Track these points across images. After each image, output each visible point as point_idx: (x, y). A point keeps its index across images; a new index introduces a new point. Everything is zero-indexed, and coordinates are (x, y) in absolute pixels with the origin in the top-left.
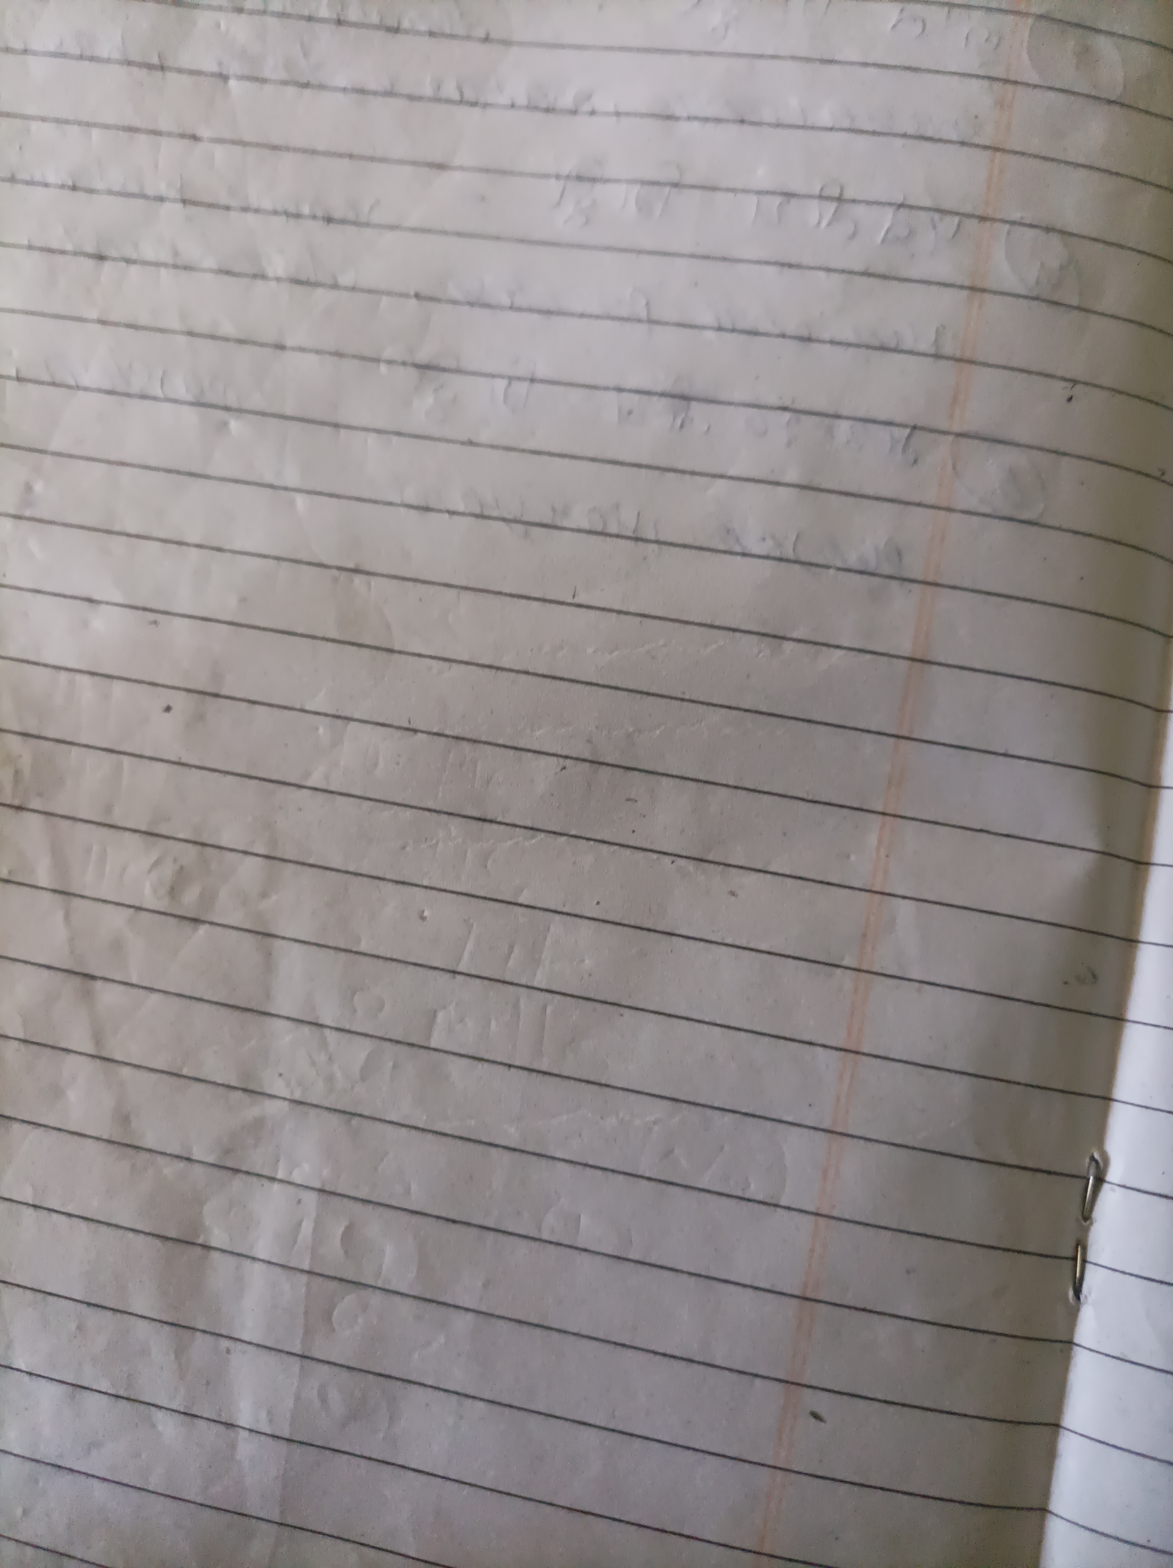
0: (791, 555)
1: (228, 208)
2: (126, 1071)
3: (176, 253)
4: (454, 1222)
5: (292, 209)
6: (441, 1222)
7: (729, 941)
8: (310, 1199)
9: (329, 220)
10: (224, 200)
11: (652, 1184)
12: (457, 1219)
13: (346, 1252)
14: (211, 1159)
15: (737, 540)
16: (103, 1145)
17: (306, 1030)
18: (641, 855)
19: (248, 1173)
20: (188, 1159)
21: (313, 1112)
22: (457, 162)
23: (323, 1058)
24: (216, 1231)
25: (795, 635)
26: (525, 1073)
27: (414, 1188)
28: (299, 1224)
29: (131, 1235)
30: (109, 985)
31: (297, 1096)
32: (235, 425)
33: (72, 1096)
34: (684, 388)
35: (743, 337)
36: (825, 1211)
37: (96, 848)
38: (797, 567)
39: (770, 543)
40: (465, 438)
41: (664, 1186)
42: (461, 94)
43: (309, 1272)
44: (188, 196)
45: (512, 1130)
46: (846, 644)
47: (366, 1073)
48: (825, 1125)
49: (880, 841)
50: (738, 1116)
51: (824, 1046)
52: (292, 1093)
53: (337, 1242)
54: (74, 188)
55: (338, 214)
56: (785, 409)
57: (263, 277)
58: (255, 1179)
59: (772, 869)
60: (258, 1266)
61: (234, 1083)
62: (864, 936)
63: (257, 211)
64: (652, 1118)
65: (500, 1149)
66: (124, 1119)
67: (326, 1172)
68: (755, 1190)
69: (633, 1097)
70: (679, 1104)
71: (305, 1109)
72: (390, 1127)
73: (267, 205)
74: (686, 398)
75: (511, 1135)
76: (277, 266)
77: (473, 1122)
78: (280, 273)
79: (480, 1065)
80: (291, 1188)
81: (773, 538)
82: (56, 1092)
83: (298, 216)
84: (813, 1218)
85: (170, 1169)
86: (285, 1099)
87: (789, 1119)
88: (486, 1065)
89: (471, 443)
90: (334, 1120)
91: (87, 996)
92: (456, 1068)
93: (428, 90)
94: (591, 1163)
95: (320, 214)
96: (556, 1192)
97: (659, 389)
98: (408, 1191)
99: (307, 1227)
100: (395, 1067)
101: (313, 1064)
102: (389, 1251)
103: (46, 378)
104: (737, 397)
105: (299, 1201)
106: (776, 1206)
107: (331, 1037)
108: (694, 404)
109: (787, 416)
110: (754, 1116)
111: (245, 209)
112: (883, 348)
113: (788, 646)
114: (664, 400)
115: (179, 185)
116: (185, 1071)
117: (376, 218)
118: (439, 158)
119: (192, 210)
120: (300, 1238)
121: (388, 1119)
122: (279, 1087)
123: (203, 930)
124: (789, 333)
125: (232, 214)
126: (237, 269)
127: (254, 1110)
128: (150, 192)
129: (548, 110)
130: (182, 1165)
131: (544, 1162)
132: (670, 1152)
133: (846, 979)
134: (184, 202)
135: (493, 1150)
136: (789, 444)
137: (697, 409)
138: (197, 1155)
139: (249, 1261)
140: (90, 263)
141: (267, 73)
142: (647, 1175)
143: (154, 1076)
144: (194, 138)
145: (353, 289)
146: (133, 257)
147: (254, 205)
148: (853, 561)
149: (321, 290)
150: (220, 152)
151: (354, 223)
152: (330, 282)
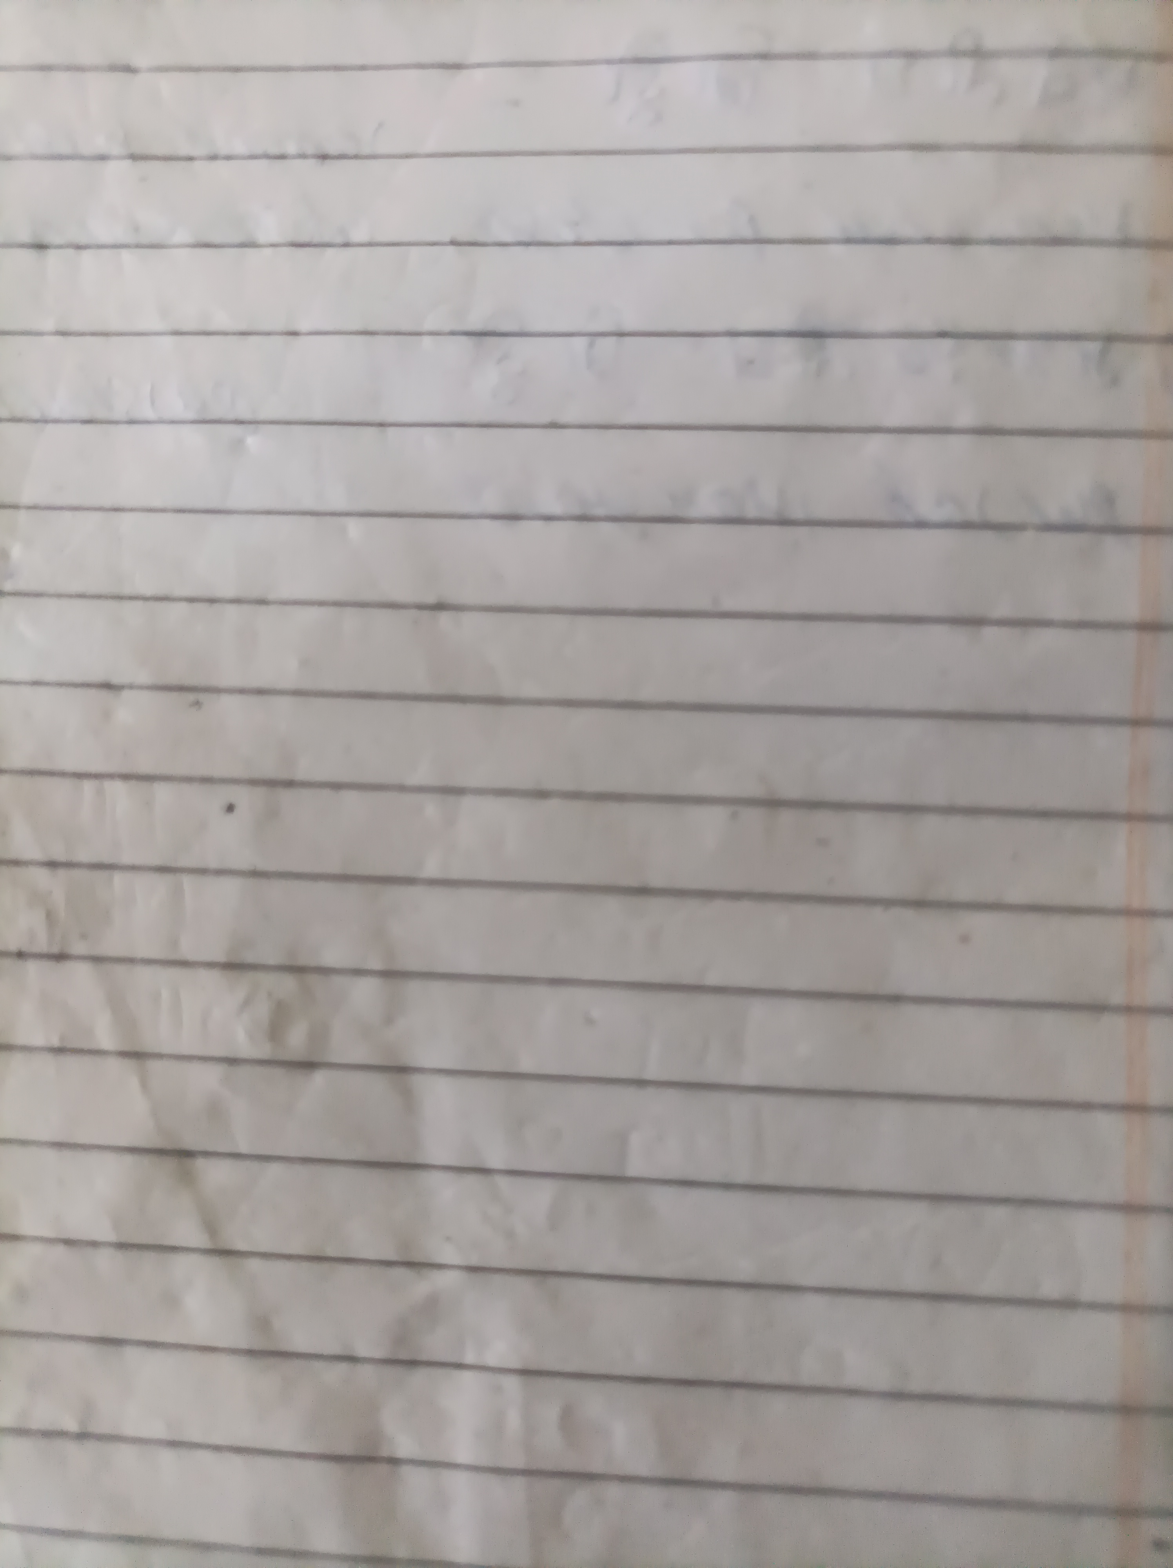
0: (976, 518)
1: (190, 159)
2: (254, 1265)
3: (136, 229)
4: (693, 1383)
5: (274, 150)
8: (512, 1384)
9: (324, 157)
10: (184, 149)
11: (923, 1303)
12: (693, 1379)
13: (567, 1440)
14: (379, 1354)
15: (909, 508)
16: (245, 1356)
17: (471, 1180)
19: (428, 1362)
20: (353, 1358)
22: (473, 60)
23: (497, 1211)
24: (400, 1440)
25: (996, 615)
26: (747, 1193)
27: (637, 1349)
28: (503, 1414)
30: (215, 1161)
31: (474, 1261)
32: (253, 441)
33: (192, 1303)
34: (814, 322)
35: (879, 248)
37: (165, 994)
39: (948, 506)
40: (545, 419)
41: (936, 1304)
43: (525, 1472)
44: (135, 150)
45: (743, 1265)
46: (1060, 619)
47: (553, 1223)
48: (1120, 1201)
49: (1130, 853)
50: (1013, 1205)
51: (1104, 1107)
52: (466, 1258)
53: (553, 1429)
55: (332, 150)
56: (945, 335)
57: (254, 245)
58: (438, 1368)
59: (1006, 902)
60: (460, 1470)
61: (392, 1259)
62: (1130, 967)
63: (228, 158)
64: (910, 1223)
66: (263, 1324)
67: (526, 1349)
68: (1048, 1290)
71: (486, 1274)
72: (594, 1284)
73: (240, 148)
74: (817, 335)
75: (744, 1271)
76: (268, 230)
77: (695, 1261)
78: (274, 236)
79: (692, 1191)
80: (485, 1374)
81: (952, 498)
82: (171, 1301)
83: (282, 157)
84: (1119, 1314)
85: (334, 1373)
86: (456, 1267)
87: (1076, 1199)
88: (701, 1190)
89: (554, 425)
90: (524, 1285)
91: (187, 1177)
92: (662, 1199)
95: (309, 151)
96: (809, 1328)
97: (782, 327)
98: (631, 1356)
99: (513, 1417)
100: (588, 1211)
101: (486, 1218)
102: (619, 1430)
104: (884, 326)
105: (499, 1388)
106: (1074, 1308)
107: (503, 1182)
108: (829, 341)
109: (947, 343)
111: (214, 157)
112: (1057, 241)
113: (990, 631)
114: (790, 341)
115: (121, 137)
116: (329, 1253)
117: (382, 149)
118: (451, 57)
119: (144, 167)
120: (508, 1432)
121: (587, 1272)
122: (448, 1254)
123: (319, 1078)
124: (936, 236)
125: (197, 164)
127: (422, 1287)
128: (86, 150)
130: (345, 1366)
132: (938, 1261)
134: (134, 157)
136: (956, 379)
137: (834, 347)
138: (362, 1351)
139: (448, 1469)
140: (29, 254)
142: (915, 1291)
143: (291, 1265)
144: (129, 69)
145: (370, 244)
146: (83, 240)
147: (224, 150)
148: (1054, 515)
149: (330, 251)
150: (166, 84)
151: (356, 157)
152: (339, 240)
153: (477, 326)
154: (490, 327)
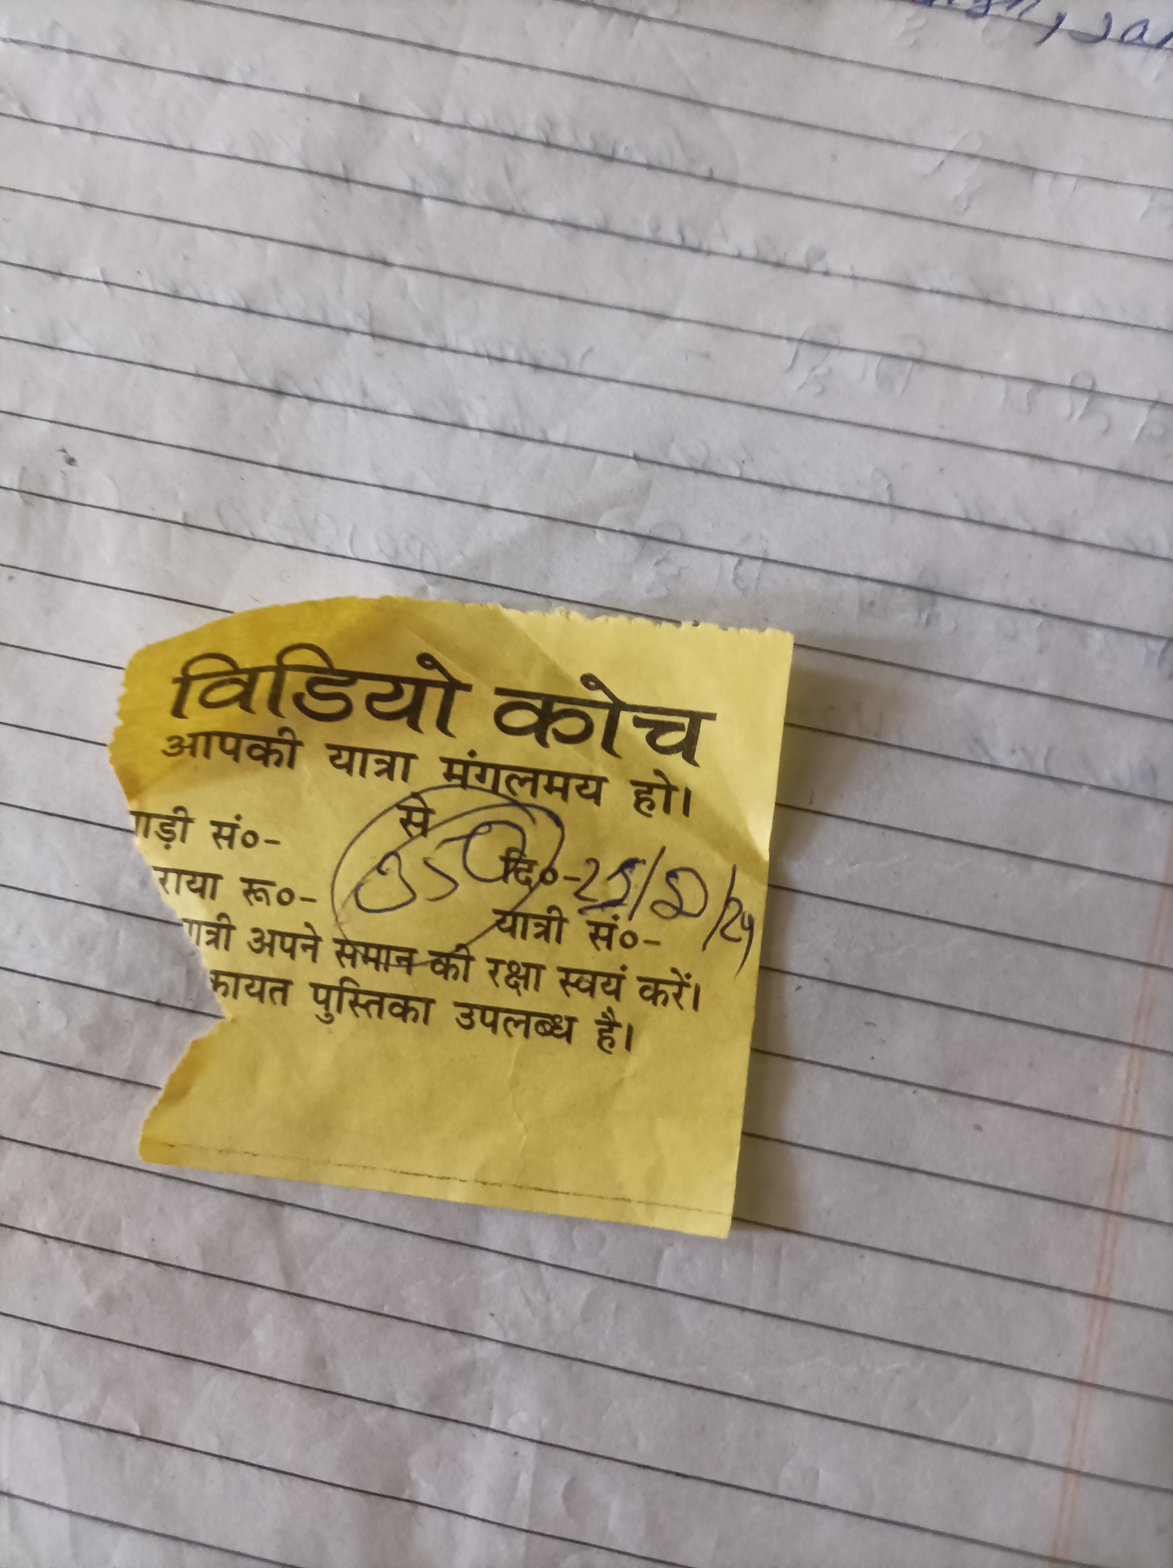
0: (1041, 770)
1: (423, 345)
2: (320, 1309)
3: (365, 394)
4: (684, 1476)
5: (496, 352)
6: (671, 1478)
7: (975, 1178)
8: (529, 1451)
9: (537, 367)
10: (420, 337)
11: (896, 1437)
12: (688, 1473)
13: (569, 1510)
14: (416, 1407)
15: (986, 752)
16: (297, 1390)
17: (520, 1265)
18: (881, 1084)
19: (457, 1421)
20: (392, 1407)
21: (529, 1355)
22: (678, 313)
23: (538, 1298)
24: (424, 1484)
25: (1045, 855)
26: (759, 1317)
27: (642, 1440)
28: (516, 1479)
29: (330, 1489)
30: (299, 1212)
31: (512, 1338)
33: (260, 1335)
34: (929, 582)
35: (992, 532)
36: (1075, 1466)
38: (1049, 784)
39: (1020, 756)
41: (906, 1439)
42: (683, 239)
43: (527, 1531)
44: (378, 330)
45: (746, 1378)
46: (1097, 866)
47: (586, 1316)
48: (1075, 1375)
49: (1129, 1075)
50: (984, 1365)
51: (1074, 1292)
52: (505, 1334)
53: (558, 1498)
54: (248, 310)
55: (546, 362)
56: (1036, 612)
57: (465, 427)
58: (465, 1427)
59: (1018, 1101)
60: (470, 1522)
61: (441, 1324)
62: (1113, 1175)
63: (455, 351)
64: (895, 1366)
65: (734, 1399)
66: (319, 1363)
67: (544, 1422)
68: (1002, 1444)
69: (873, 1344)
70: (923, 1353)
71: (522, 1352)
72: (614, 1375)
73: (468, 346)
74: (931, 592)
75: (746, 1384)
76: (478, 416)
77: (704, 1369)
78: (483, 424)
79: (710, 1308)
80: (507, 1439)
81: (1024, 750)
82: (243, 1332)
83: (502, 360)
84: (1060, 1474)
85: (373, 1417)
86: (498, 1341)
87: (1038, 1368)
88: (718, 1308)
90: (554, 1365)
91: (274, 1226)
92: (684, 1309)
93: (646, 231)
94: (830, 1414)
95: (526, 359)
96: (793, 1444)
97: (903, 580)
98: (634, 1443)
99: (525, 1482)
100: (619, 1308)
101: (528, 1302)
102: (615, 1507)
103: (219, 527)
104: (985, 595)
105: (516, 1453)
106: (1024, 1460)
107: (548, 1273)
108: (940, 600)
109: (1038, 620)
110: (1000, 1365)
111: (443, 349)
113: (1037, 866)
114: (909, 594)
115: (367, 316)
116: (386, 1310)
117: (588, 369)
118: (658, 308)
119: (382, 345)
120: (518, 1494)
121: (611, 1364)
122: (490, 1328)
124: (1041, 529)
125: (428, 351)
126: (434, 416)
127: (462, 1353)
128: (334, 322)
129: (779, 265)
130: (385, 1411)
131: (780, 1412)
132: (913, 1403)
133: (1096, 1221)
134: (373, 335)
135: (726, 1400)
136: (1041, 651)
137: (944, 607)
138: (402, 1402)
139: (461, 1518)
140: (266, 399)
141: (468, 197)
142: (890, 1427)
143: (352, 1315)
144: (386, 263)
145: (565, 445)
146: (317, 394)
147: (453, 343)
148: (1106, 780)
149: (528, 445)
150: (413, 281)
151: (564, 372)
152: (538, 436)
153: (644, 531)
154: (655, 533)
